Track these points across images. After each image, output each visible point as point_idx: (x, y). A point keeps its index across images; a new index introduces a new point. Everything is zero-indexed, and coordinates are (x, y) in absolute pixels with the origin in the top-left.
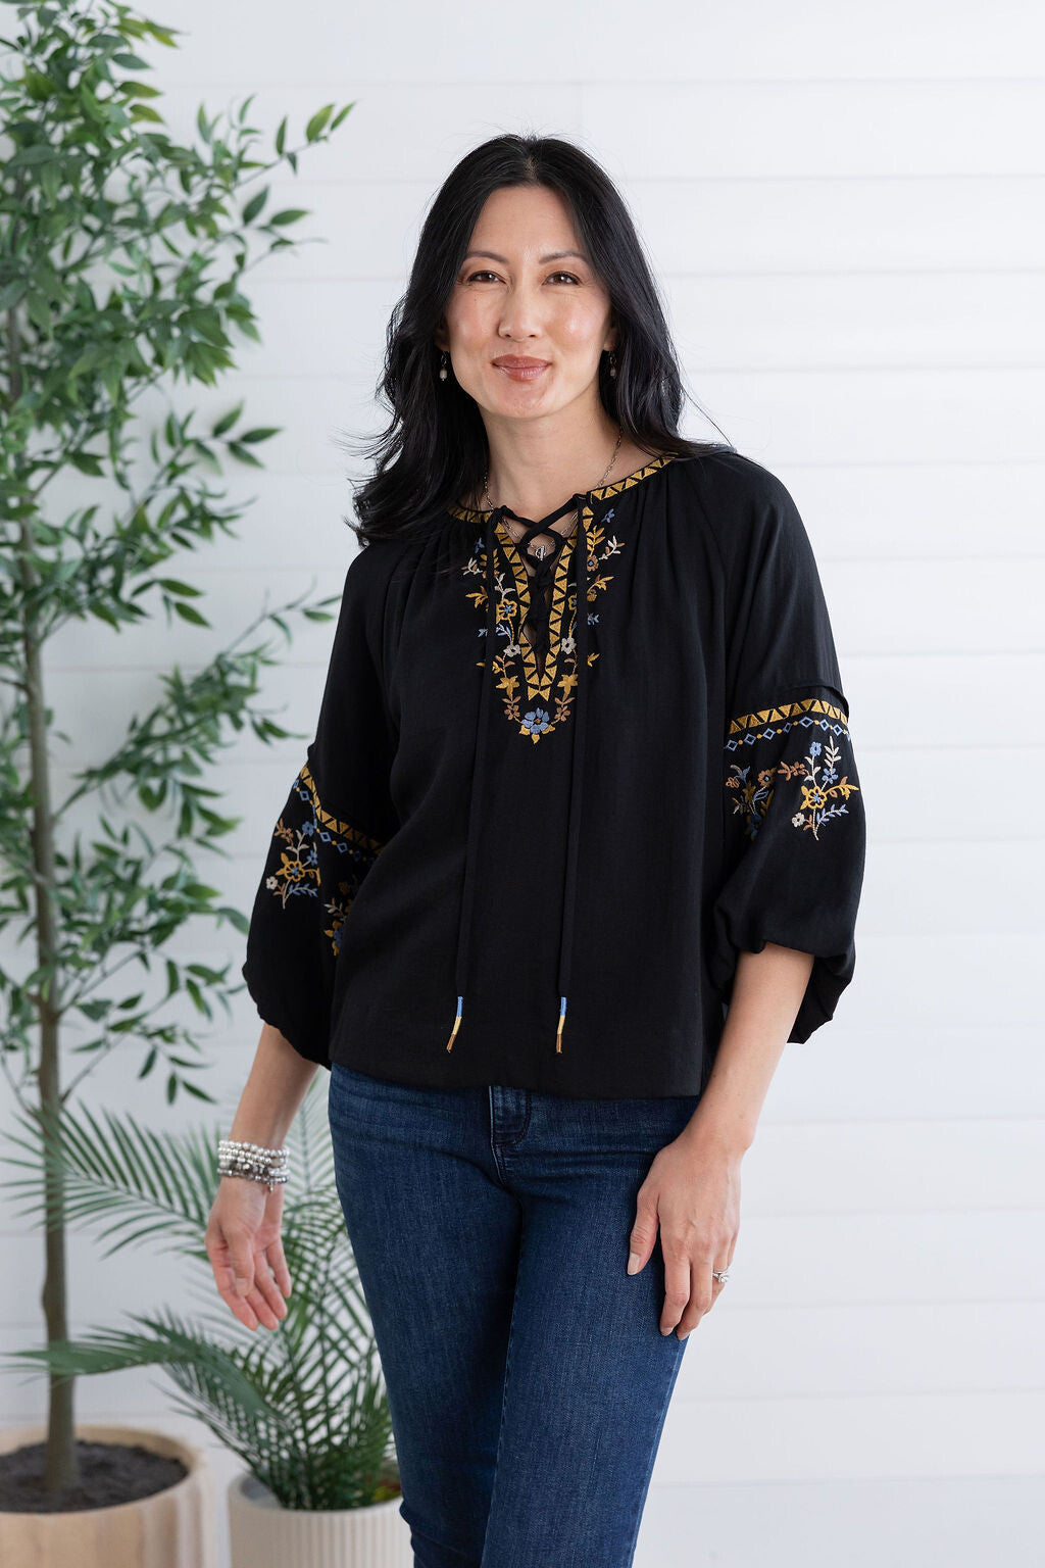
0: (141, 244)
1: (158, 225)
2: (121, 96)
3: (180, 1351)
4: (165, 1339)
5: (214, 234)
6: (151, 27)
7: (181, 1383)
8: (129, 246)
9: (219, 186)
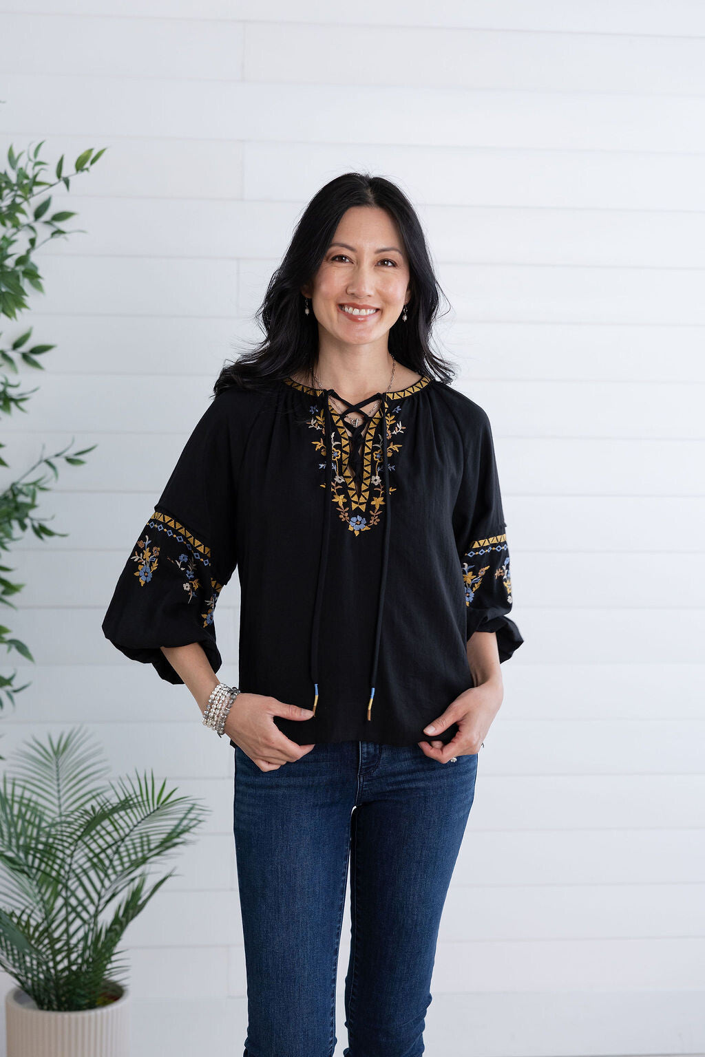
5: (17, 225)
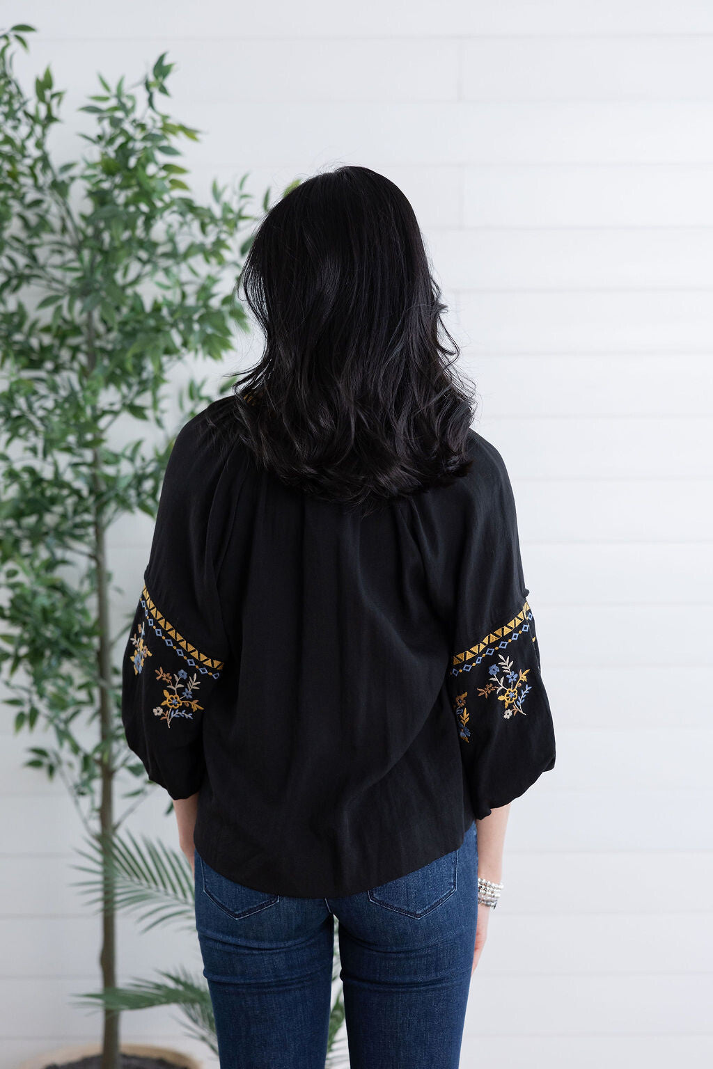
0: (174, 269)
1: (186, 256)
2: (163, 174)
3: (191, 995)
4: (181, 988)
5: (222, 262)
6: (183, 128)
7: (190, 1017)
8: (167, 271)
9: (225, 232)
